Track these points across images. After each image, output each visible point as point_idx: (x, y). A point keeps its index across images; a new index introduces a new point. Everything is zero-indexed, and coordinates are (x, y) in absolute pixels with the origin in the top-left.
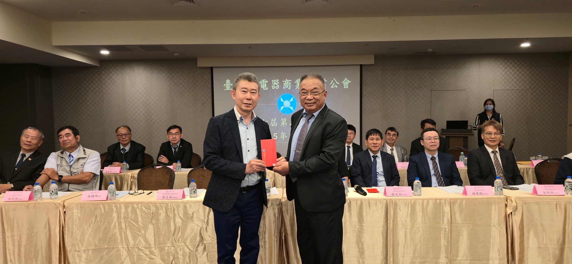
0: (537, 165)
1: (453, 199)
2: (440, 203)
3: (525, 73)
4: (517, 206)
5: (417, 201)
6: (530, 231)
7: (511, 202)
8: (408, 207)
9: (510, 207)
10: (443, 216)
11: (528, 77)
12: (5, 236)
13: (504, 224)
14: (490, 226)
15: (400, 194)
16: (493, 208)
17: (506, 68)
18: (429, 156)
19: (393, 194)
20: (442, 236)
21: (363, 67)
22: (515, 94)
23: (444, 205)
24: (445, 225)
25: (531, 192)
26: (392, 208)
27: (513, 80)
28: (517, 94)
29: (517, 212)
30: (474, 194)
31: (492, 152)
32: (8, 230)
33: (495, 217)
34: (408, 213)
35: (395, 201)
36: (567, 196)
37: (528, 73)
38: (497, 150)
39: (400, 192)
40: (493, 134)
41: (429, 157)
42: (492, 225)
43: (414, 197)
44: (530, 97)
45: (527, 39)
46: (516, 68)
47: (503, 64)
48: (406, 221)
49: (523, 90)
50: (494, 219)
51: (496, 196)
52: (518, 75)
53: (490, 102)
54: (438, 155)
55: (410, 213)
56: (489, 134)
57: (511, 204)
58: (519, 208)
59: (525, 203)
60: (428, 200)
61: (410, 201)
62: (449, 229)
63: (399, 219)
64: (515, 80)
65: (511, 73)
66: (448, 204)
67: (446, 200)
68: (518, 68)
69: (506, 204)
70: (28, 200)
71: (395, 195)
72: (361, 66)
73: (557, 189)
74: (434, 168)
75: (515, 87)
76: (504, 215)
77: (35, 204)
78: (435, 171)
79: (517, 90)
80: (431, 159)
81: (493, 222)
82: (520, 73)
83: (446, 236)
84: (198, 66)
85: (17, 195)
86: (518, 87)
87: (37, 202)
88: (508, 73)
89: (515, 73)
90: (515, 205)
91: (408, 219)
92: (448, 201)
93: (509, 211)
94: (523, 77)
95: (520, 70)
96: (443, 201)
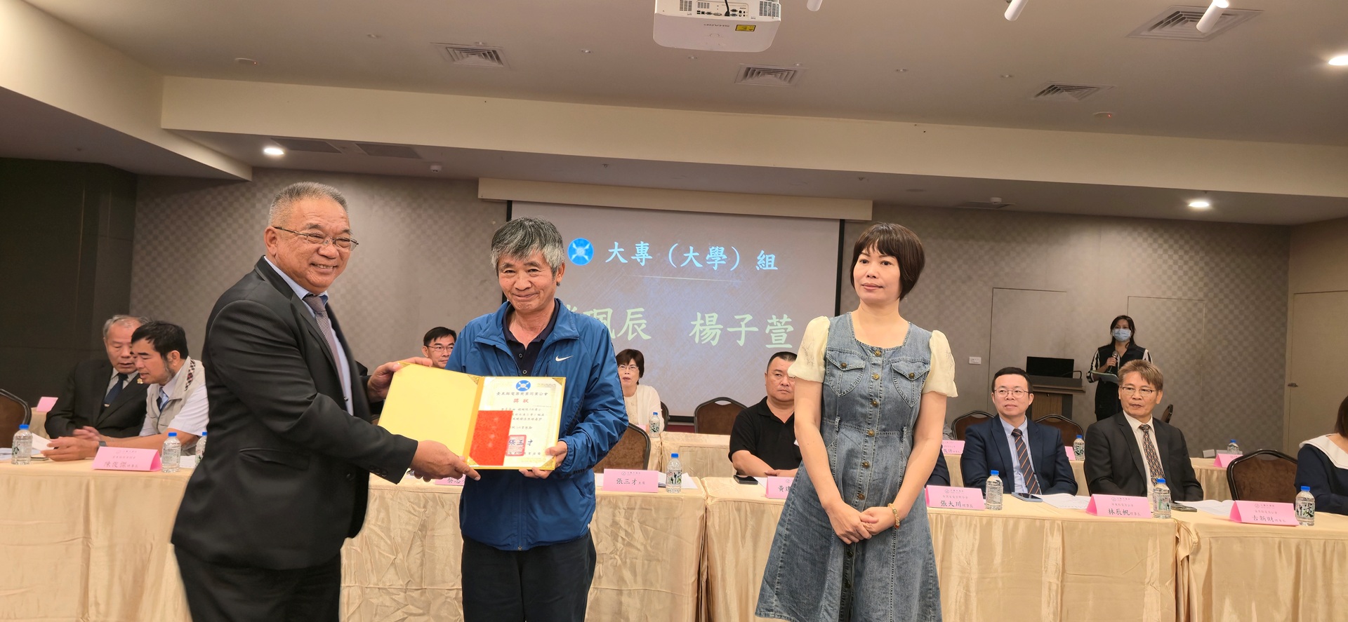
0: (1232, 463)
1: (1070, 521)
2: (1042, 527)
3: (1196, 264)
4: (1199, 543)
5: (994, 519)
6: (1225, 599)
7: (1186, 534)
8: (975, 532)
9: (1185, 544)
10: (1048, 556)
11: (1201, 274)
12: (89, 547)
13: (1171, 583)
14: (1143, 583)
15: (958, 504)
16: (1150, 543)
17: (1155, 251)
18: (1008, 428)
19: (943, 503)
20: (1044, 599)
21: (847, 226)
22: (1174, 309)
23: (1049, 530)
24: (1051, 577)
25: (1228, 514)
26: (941, 532)
27: (1170, 278)
28: (1179, 309)
29: (1199, 557)
30: (1111, 512)
31: (1141, 428)
32: (97, 533)
33: (1153, 565)
34: (973, 545)
35: (950, 517)
36: (1300, 527)
37: (1202, 264)
38: (1150, 423)
39: (958, 500)
40: (1137, 389)
41: (1008, 430)
42: (1147, 580)
43: (988, 512)
44: (1206, 317)
45: (1206, 192)
46: (1176, 252)
47: (1150, 240)
48: (969, 564)
49: (1190, 300)
50: (1150, 567)
51: (1156, 520)
52: (1180, 268)
53: (1124, 323)
54: (1028, 428)
55: (979, 546)
56: (1129, 389)
57: (1186, 537)
58: (1205, 547)
59: (1216, 538)
60: (1017, 519)
61: (978, 521)
62: (1057, 585)
63: (954, 559)
64: (1175, 278)
65: (1165, 262)
66: (1059, 530)
67: (1053, 521)
68: (1181, 252)
69: (1177, 537)
70: (149, 470)
71: (948, 504)
72: (842, 222)
73: (1280, 512)
74: (1019, 453)
75: (1174, 293)
76: (1171, 560)
77: (166, 478)
78: (1021, 462)
79: (1180, 299)
80: (1013, 434)
81: (1149, 574)
82: (1186, 263)
83: (1052, 601)
84: (480, 197)
85: (124, 457)
86: (1180, 294)
87: (167, 474)
88: (1160, 262)
89: (1175, 263)
90: (1196, 540)
91: (975, 560)
92: (1058, 525)
93: (1183, 553)
94: (1191, 274)
95: (1186, 258)
96: (1047, 524)
